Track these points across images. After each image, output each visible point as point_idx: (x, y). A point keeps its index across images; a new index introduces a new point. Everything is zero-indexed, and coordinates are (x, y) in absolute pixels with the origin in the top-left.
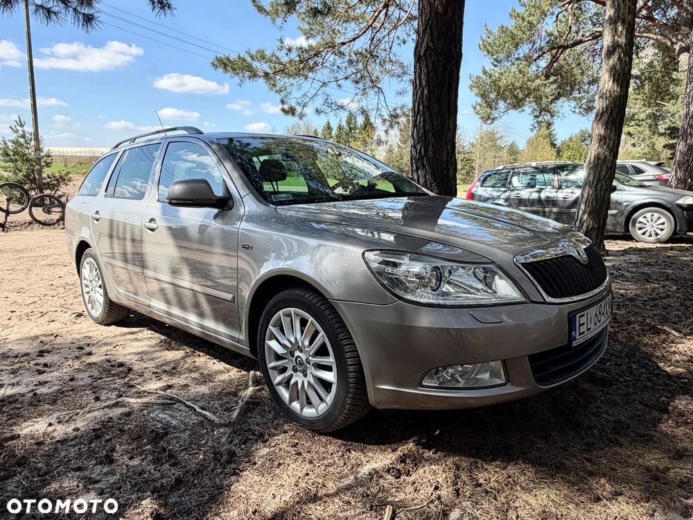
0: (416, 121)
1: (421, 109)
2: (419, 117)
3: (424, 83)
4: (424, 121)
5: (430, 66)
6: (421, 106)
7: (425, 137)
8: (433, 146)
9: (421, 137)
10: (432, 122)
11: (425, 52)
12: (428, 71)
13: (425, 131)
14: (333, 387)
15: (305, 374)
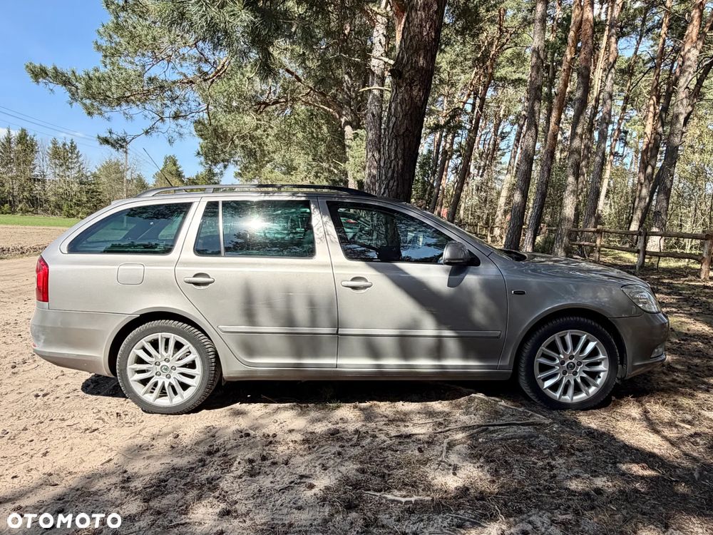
14: (602, 375)
15: (575, 373)
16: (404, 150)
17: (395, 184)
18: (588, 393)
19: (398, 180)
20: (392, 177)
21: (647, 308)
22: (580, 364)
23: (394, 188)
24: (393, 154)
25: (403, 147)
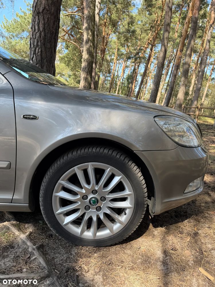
0: (35, 51)
1: (39, 44)
2: (37, 49)
3: (41, 29)
4: (41, 51)
5: (46, 20)
6: (39, 42)
7: (42, 62)
8: (47, 67)
9: (39, 61)
10: (46, 53)
11: (43, 10)
12: (44, 22)
13: (42, 58)
14: (127, 211)
15: (99, 209)
16: (44, 24)
17: (40, 50)
18: (111, 230)
19: (41, 47)
20: (37, 45)
21: (184, 141)
22: (103, 199)
23: (39, 53)
24: (37, 28)
25: (43, 22)
